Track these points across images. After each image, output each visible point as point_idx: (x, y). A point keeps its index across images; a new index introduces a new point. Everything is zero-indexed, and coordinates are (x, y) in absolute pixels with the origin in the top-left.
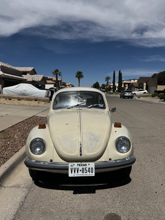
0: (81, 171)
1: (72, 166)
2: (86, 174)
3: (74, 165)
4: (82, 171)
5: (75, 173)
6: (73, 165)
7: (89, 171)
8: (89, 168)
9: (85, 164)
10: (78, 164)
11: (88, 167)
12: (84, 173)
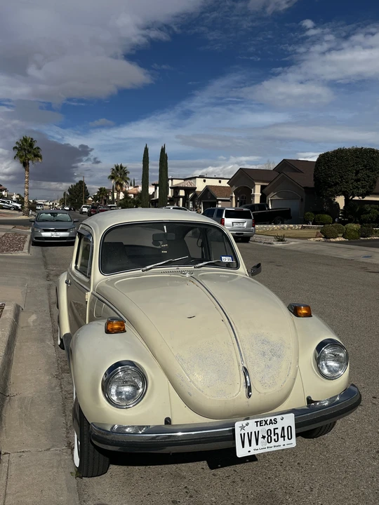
0: (264, 437)
1: (242, 428)
2: (277, 444)
3: (247, 425)
4: (266, 439)
5: (250, 446)
6: (244, 425)
7: (284, 437)
8: (283, 428)
9: (273, 418)
10: (257, 422)
11: (279, 425)
12: (273, 443)
